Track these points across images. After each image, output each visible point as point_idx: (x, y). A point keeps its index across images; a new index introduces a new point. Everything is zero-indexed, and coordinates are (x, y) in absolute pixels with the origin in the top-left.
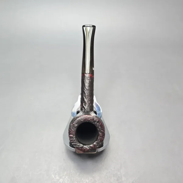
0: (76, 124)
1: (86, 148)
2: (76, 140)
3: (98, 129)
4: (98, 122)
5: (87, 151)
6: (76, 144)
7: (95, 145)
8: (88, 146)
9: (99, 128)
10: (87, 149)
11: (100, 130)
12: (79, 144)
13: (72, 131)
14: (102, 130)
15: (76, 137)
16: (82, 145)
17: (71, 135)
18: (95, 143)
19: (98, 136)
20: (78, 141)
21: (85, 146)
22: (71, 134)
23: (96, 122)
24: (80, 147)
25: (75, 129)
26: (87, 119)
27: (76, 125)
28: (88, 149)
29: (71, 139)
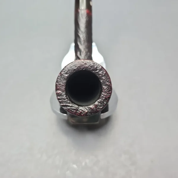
0: (66, 73)
1: (82, 111)
2: (67, 98)
3: (101, 81)
4: (101, 70)
5: (84, 114)
6: (67, 104)
7: (96, 106)
8: (86, 107)
9: (102, 79)
10: (84, 111)
11: (104, 83)
12: (71, 105)
13: (60, 84)
14: (107, 82)
15: (66, 94)
16: (77, 106)
17: (59, 92)
18: (96, 103)
19: (101, 91)
20: (70, 100)
21: (81, 108)
22: (58, 89)
23: (97, 70)
24: (73, 109)
25: (65, 81)
26: (83, 65)
27: (67, 75)
28: (87, 111)
29: (59, 97)
